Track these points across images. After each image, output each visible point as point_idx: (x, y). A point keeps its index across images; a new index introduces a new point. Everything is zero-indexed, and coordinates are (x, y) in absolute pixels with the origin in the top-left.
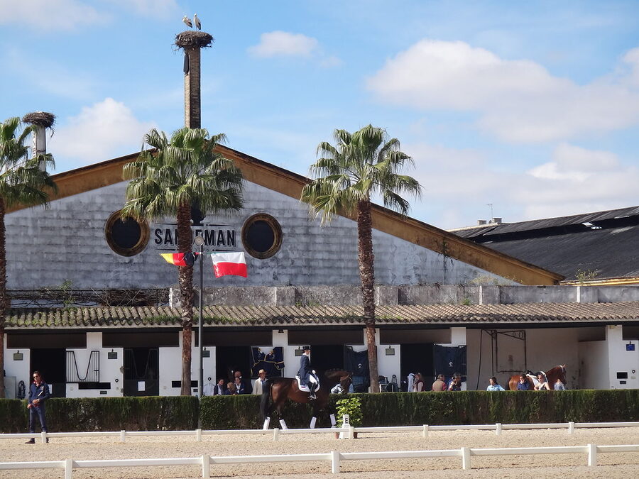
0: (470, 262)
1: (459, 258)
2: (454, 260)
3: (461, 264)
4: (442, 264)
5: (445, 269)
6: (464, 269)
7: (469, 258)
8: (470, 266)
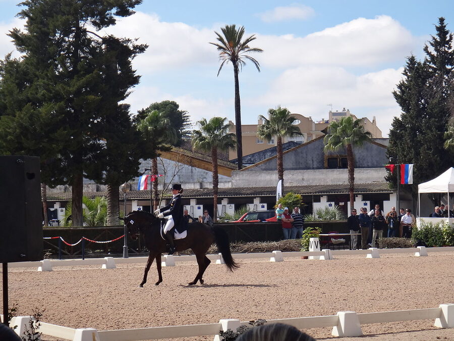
0: (204, 169)
1: (198, 167)
2: (196, 168)
3: (200, 170)
4: (190, 170)
5: (192, 172)
6: (201, 172)
7: (203, 167)
8: (205, 171)
